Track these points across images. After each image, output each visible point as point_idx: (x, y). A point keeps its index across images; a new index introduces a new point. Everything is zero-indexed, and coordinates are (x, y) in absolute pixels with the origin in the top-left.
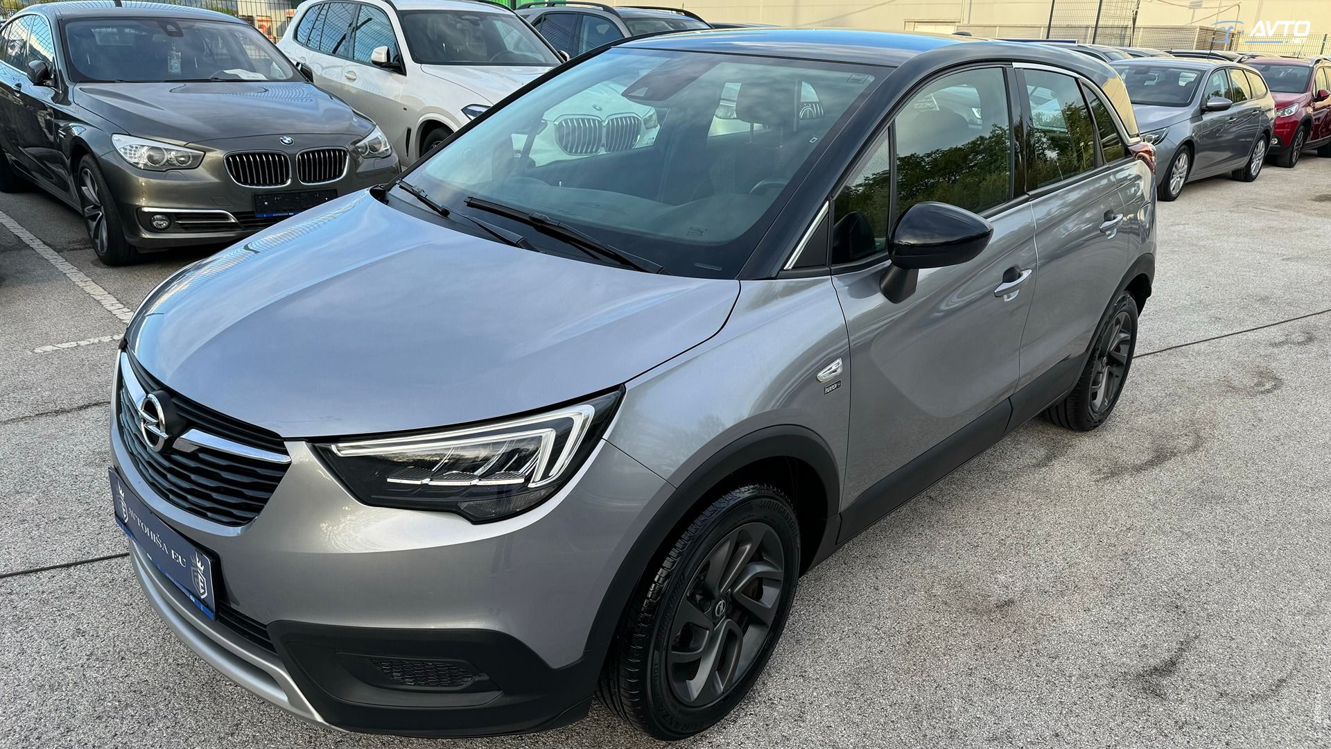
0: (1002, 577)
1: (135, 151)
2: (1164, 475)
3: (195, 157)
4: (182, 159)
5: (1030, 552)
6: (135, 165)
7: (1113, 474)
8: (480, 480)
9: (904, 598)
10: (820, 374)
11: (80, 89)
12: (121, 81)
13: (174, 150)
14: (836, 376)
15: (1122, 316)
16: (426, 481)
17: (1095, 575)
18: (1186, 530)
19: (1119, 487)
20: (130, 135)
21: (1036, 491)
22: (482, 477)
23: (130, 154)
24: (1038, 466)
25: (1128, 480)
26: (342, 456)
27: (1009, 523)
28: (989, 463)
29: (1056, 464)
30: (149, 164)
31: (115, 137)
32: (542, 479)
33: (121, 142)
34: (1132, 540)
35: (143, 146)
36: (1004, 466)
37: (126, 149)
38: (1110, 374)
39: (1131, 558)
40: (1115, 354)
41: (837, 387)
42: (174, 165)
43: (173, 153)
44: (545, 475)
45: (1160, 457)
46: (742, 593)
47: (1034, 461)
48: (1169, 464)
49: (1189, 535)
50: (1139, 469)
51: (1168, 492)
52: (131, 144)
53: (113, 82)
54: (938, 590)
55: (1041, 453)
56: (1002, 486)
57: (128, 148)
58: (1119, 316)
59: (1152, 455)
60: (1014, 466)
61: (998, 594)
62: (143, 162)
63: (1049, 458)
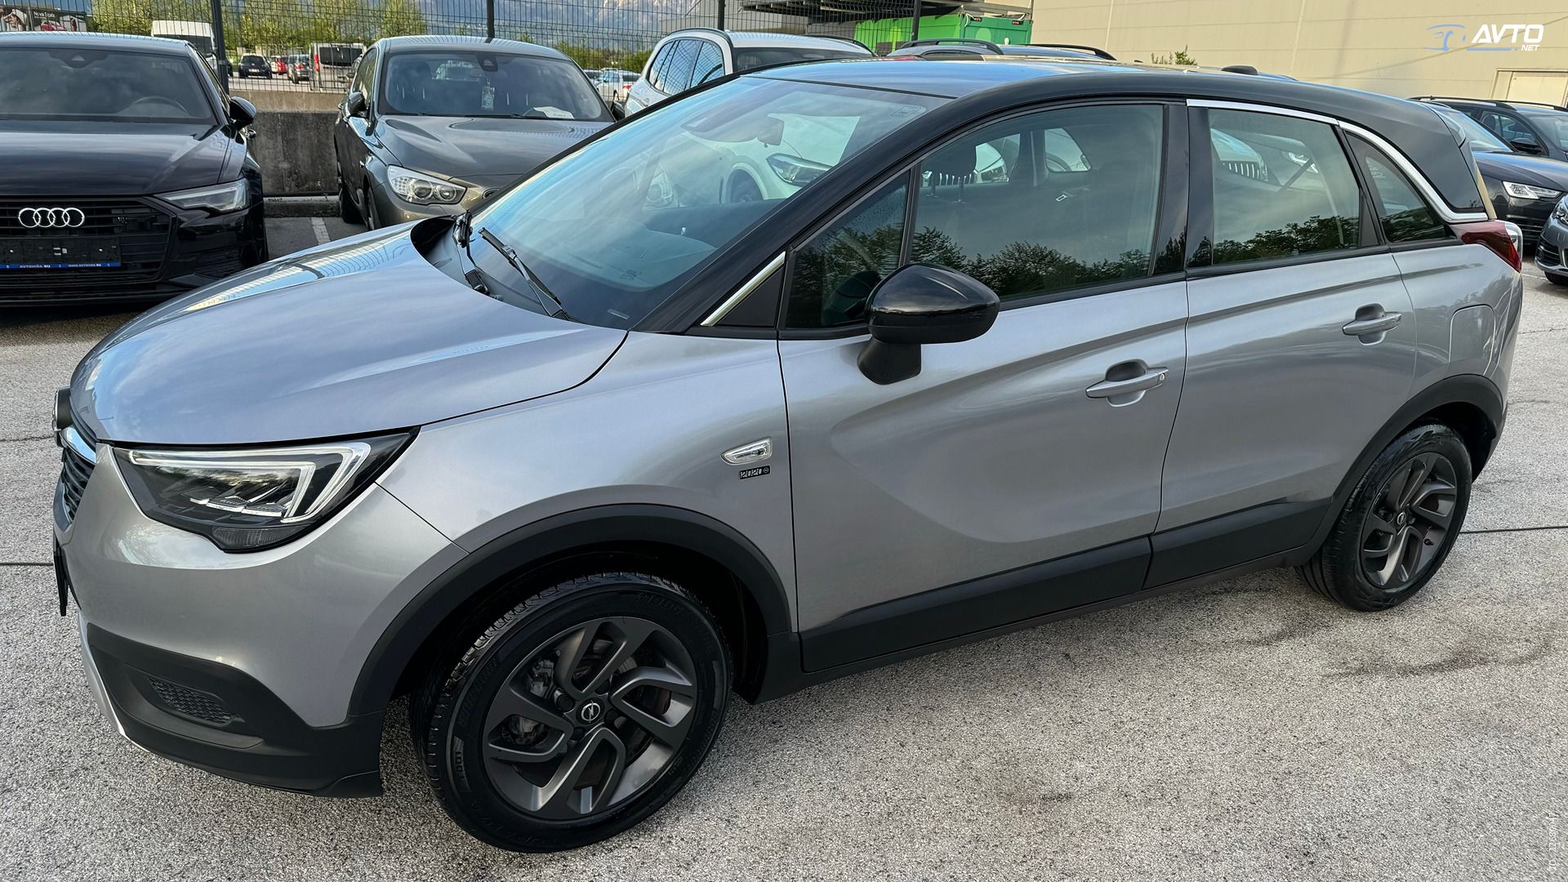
0: (1080, 766)
1: (404, 183)
2: (1439, 686)
3: (459, 192)
4: (447, 194)
5: (1147, 744)
6: (402, 197)
7: (1361, 671)
8: (245, 508)
9: (928, 762)
10: (729, 454)
11: (387, 121)
12: (424, 115)
13: (440, 184)
14: (761, 461)
15: (1430, 459)
16: (204, 502)
17: (1218, 789)
18: (1411, 761)
19: (1355, 689)
20: (402, 167)
21: (1224, 673)
22: (249, 506)
23: (400, 186)
24: (1257, 643)
25: (1380, 680)
26: (135, 463)
27: (1149, 705)
28: (1187, 628)
29: (1284, 648)
30: (416, 197)
31: (391, 169)
32: (297, 514)
33: (394, 173)
34: (1313, 757)
35: (411, 178)
36: (1206, 635)
37: (396, 181)
38: (1412, 540)
39: (1292, 780)
40: (1426, 512)
41: (763, 473)
42: (438, 199)
43: (438, 187)
44: (301, 511)
45: (1458, 661)
46: (624, 698)
47: (1255, 636)
48: (1461, 674)
49: (1409, 768)
50: (1407, 671)
51: (1428, 709)
52: (402, 175)
53: (417, 115)
54: (980, 764)
55: (1271, 627)
56: (1180, 659)
57: (399, 179)
58: (1422, 458)
59: (1448, 656)
60: (1221, 638)
61: (1061, 783)
62: (411, 194)
63: (1279, 637)
